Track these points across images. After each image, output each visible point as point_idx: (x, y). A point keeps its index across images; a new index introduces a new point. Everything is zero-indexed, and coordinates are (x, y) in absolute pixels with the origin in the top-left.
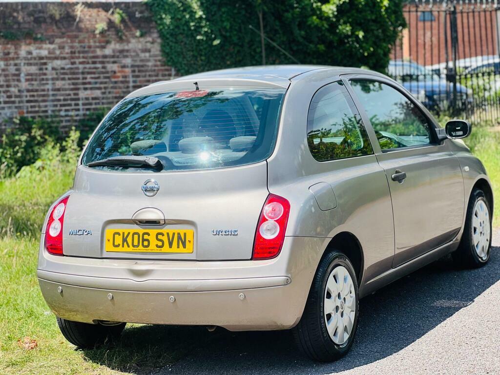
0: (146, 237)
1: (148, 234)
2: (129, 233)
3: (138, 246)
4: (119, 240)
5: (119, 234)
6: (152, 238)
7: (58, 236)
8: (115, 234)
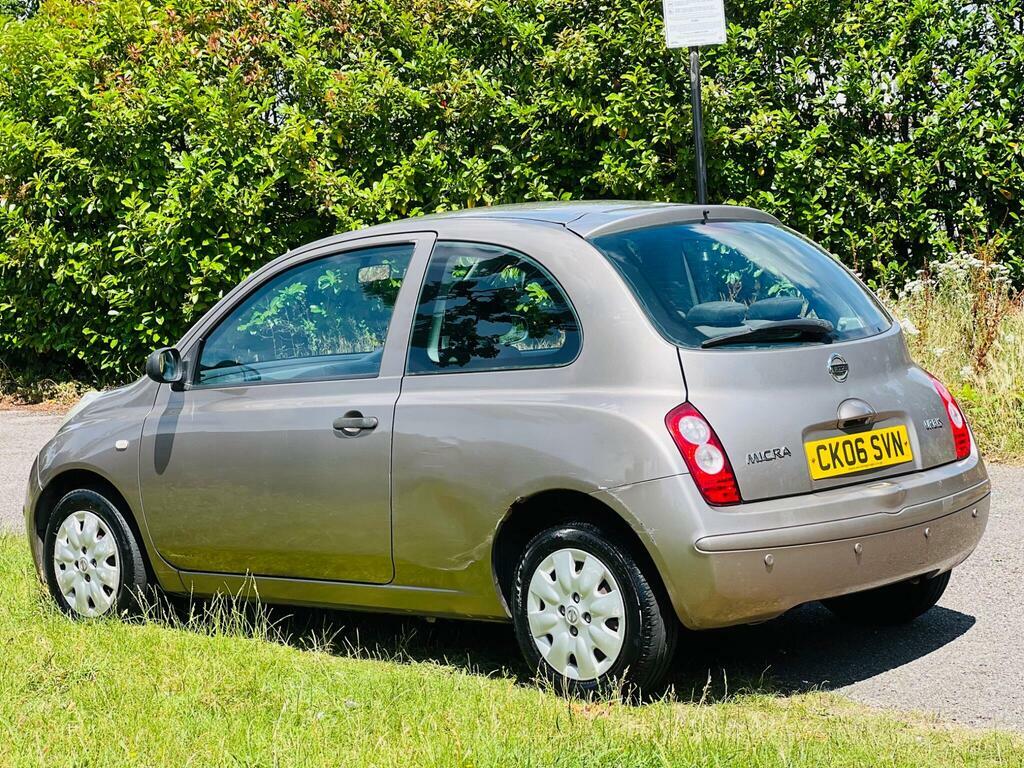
0: (860, 444)
1: (861, 440)
2: (837, 444)
3: (853, 463)
4: (826, 457)
5: (824, 448)
6: (867, 446)
7: (724, 467)
8: (819, 448)
